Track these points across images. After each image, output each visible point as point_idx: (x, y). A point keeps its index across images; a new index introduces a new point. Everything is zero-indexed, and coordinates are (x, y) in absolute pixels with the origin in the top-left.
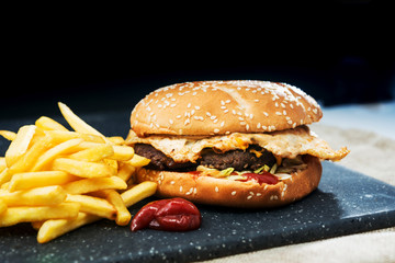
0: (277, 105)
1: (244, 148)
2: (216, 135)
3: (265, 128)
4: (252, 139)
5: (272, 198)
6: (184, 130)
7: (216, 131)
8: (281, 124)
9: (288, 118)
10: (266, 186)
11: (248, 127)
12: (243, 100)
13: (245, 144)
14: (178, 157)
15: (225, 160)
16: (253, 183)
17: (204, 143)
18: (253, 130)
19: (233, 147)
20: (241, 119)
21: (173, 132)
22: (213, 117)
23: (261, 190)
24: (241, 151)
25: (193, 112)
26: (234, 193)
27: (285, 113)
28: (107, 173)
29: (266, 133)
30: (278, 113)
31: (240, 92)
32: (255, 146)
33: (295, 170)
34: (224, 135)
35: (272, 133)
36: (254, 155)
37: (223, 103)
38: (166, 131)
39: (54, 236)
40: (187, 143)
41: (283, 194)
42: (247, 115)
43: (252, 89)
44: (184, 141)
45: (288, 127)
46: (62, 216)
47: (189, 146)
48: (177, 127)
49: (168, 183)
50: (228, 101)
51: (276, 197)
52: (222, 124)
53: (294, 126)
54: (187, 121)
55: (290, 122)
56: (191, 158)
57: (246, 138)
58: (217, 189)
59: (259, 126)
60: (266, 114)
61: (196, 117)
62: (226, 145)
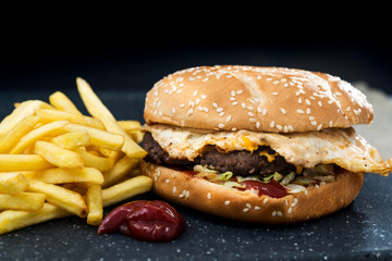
0: (300, 101)
1: (251, 149)
2: (222, 130)
3: (279, 127)
4: (263, 140)
5: (274, 214)
6: (187, 121)
7: (221, 126)
8: (302, 126)
9: (311, 118)
10: (266, 199)
11: (258, 125)
12: (259, 92)
13: (254, 145)
14: (174, 153)
15: (228, 161)
16: (252, 193)
17: (208, 139)
18: (264, 129)
19: (238, 146)
20: (251, 114)
21: (176, 123)
22: (220, 109)
23: (260, 203)
24: (247, 152)
25: (198, 101)
26: (227, 203)
27: (308, 111)
28: (79, 164)
29: (282, 133)
30: (300, 111)
31: (259, 82)
32: (266, 148)
33: (318, 182)
34: (230, 131)
35: (289, 134)
36: (265, 158)
37: (233, 93)
38: (168, 120)
39: (10, 228)
40: (190, 137)
41: (290, 210)
42: (259, 110)
43: (275, 79)
44: (187, 134)
45: (311, 128)
46: (23, 207)
47: (190, 141)
48: (179, 116)
49: (164, 180)
50: (240, 92)
51: (280, 213)
52: (229, 119)
53: (319, 128)
54: (191, 111)
55: (314, 123)
56: (190, 154)
57: (256, 138)
58: (209, 196)
59: (272, 125)
60: (284, 111)
61: (200, 108)
62: (229, 143)
